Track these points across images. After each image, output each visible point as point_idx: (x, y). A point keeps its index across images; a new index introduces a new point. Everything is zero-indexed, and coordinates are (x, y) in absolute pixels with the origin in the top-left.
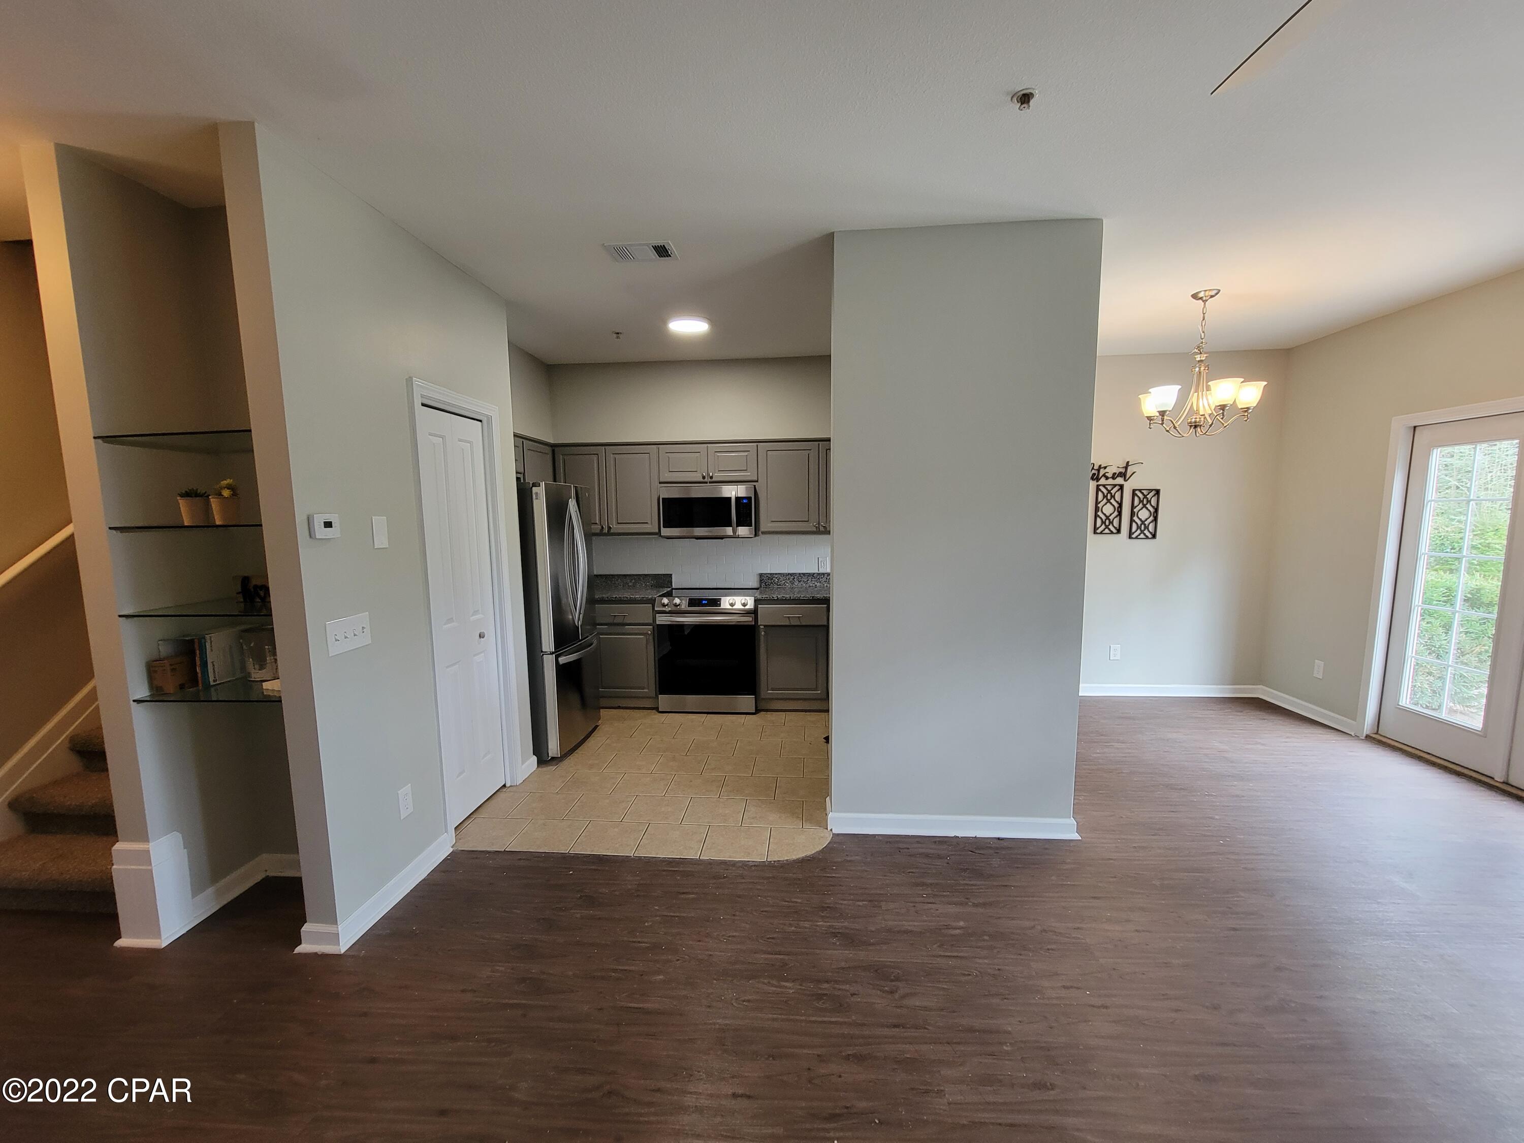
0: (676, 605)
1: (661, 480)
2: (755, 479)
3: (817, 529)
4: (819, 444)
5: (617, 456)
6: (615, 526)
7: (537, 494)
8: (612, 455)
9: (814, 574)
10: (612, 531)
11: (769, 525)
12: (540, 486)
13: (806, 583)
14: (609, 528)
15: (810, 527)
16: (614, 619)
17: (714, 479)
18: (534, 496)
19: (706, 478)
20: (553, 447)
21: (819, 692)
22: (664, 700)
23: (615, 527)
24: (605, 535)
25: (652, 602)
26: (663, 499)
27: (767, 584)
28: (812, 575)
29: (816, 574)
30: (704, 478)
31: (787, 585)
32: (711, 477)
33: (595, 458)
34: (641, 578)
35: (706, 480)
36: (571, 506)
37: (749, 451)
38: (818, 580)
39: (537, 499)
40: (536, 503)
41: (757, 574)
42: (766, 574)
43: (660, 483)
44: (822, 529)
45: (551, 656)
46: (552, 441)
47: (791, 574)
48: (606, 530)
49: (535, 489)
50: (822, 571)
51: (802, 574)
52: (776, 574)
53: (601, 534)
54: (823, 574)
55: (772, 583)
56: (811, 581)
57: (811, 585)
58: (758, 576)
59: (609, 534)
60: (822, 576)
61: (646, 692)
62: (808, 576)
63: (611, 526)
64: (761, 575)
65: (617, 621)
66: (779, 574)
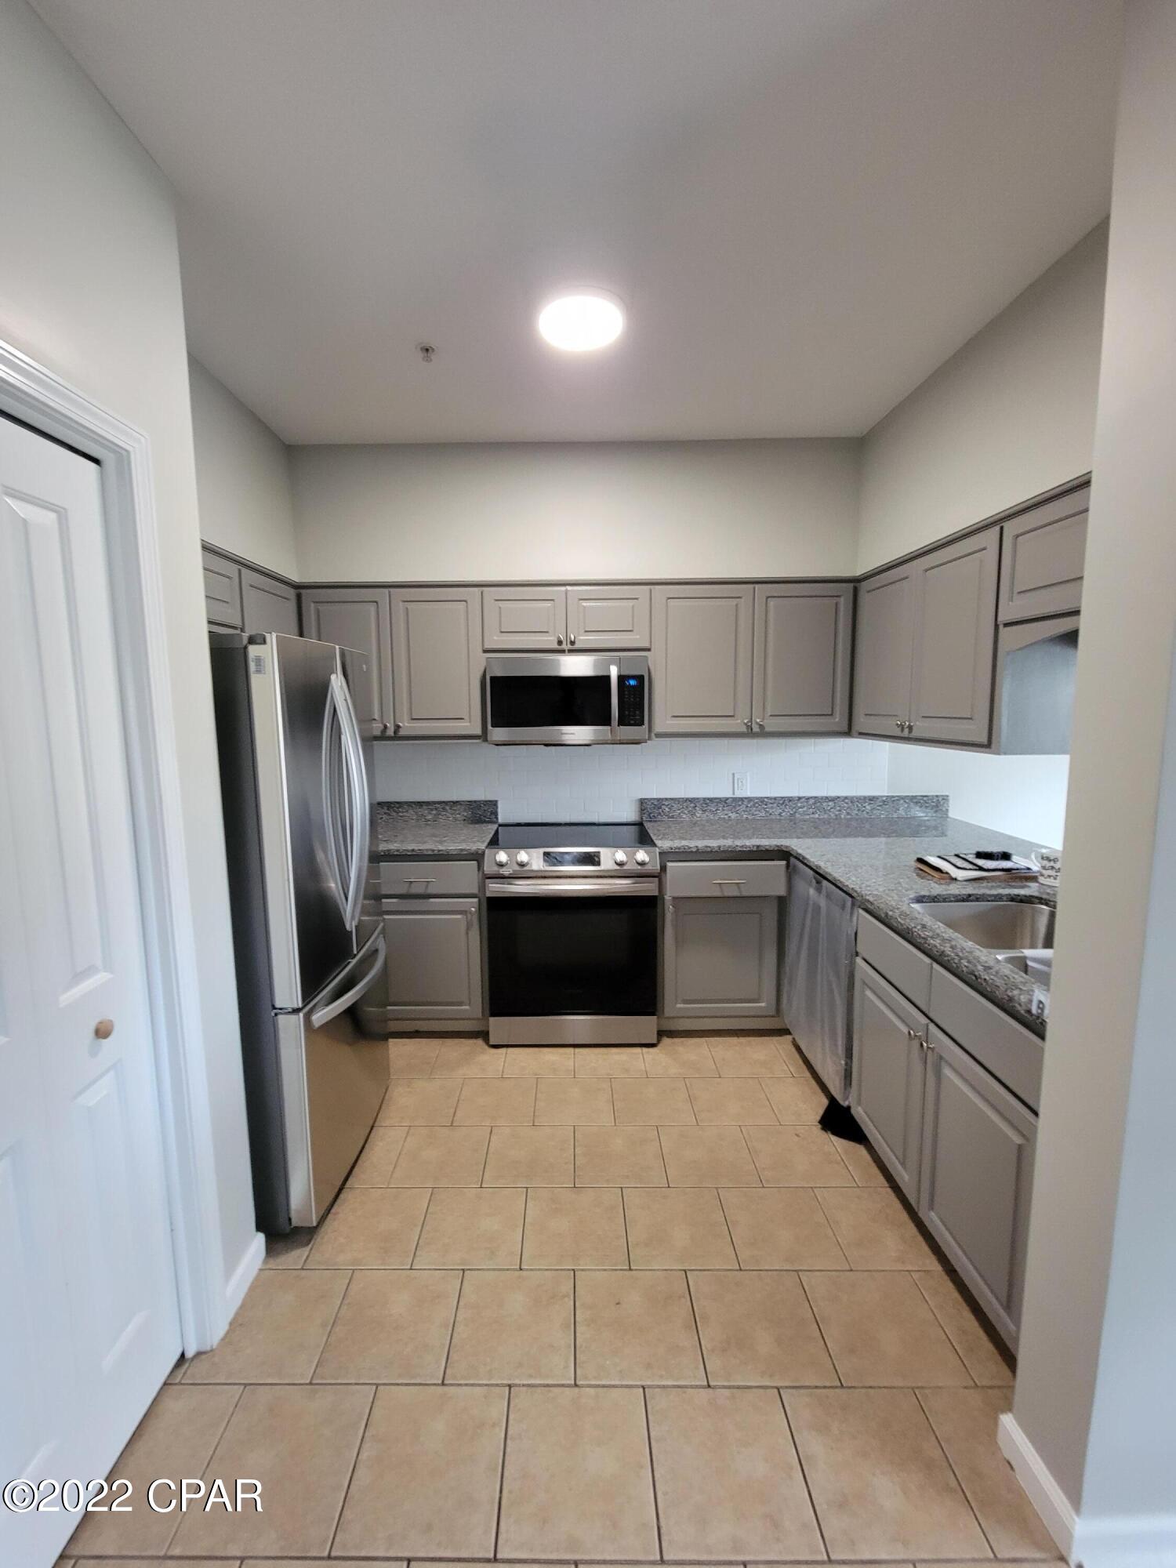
0: (522, 865)
1: (487, 646)
2: (646, 645)
3: (748, 729)
4: (754, 588)
5: (411, 606)
6: (406, 724)
7: (258, 660)
8: (401, 604)
9: (727, 799)
10: (402, 733)
11: (668, 722)
12: (264, 642)
13: (714, 813)
14: (398, 727)
15: (737, 725)
16: (410, 886)
17: (577, 646)
18: (252, 666)
19: (564, 643)
20: (298, 587)
21: (763, 1004)
22: (500, 1026)
23: (408, 727)
24: (390, 738)
25: (478, 857)
26: (493, 679)
27: (651, 815)
28: (723, 802)
29: (730, 800)
30: (560, 642)
31: (684, 816)
32: (572, 643)
33: (372, 608)
34: (448, 808)
35: (564, 646)
36: (335, 687)
37: (636, 599)
38: (734, 809)
39: (258, 671)
40: (256, 681)
41: (636, 800)
42: (651, 799)
43: (485, 651)
44: (756, 729)
45: (293, 1017)
46: (295, 577)
47: (691, 800)
48: (390, 732)
49: (253, 651)
50: (739, 794)
51: (708, 799)
52: (666, 799)
53: (383, 737)
54: (742, 799)
55: (660, 814)
56: (724, 810)
57: (722, 816)
58: (638, 803)
59: (397, 737)
60: (740, 803)
61: (466, 1010)
62: (718, 803)
63: (401, 724)
64: (642, 802)
65: (415, 890)
66: (672, 799)
